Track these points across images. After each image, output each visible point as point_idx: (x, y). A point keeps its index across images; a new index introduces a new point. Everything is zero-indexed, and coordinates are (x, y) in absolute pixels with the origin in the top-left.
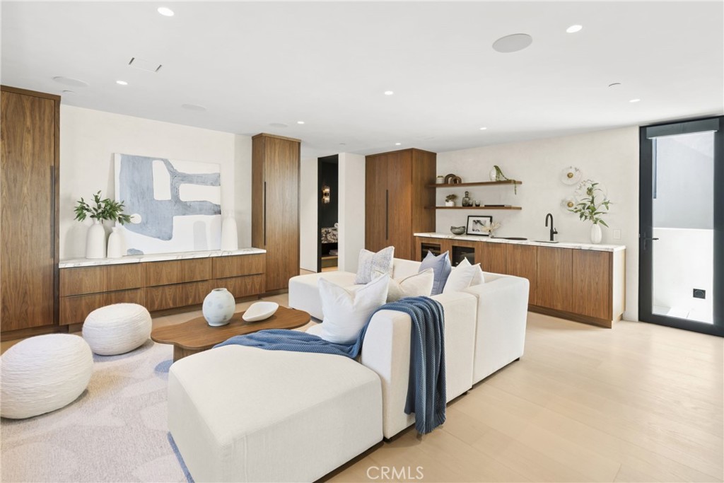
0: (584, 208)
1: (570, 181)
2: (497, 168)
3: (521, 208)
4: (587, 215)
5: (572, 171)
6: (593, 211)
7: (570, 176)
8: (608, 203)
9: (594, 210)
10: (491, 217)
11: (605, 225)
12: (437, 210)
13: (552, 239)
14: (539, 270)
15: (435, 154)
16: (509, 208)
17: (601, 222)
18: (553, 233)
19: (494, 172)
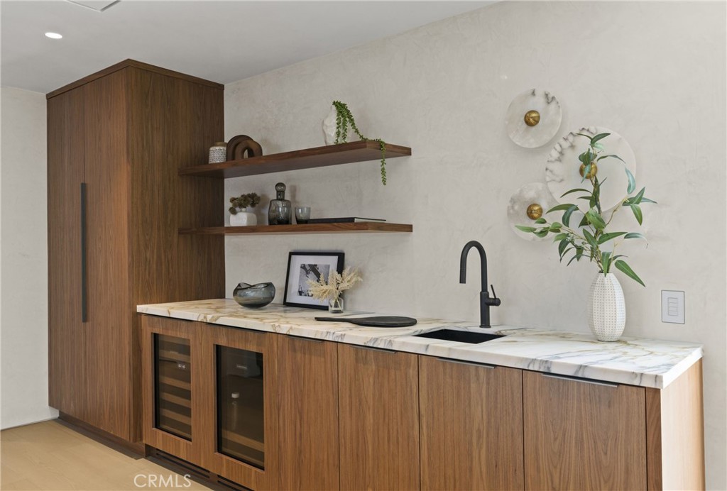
0: (566, 220)
1: (532, 139)
2: (341, 108)
3: (409, 228)
4: (578, 242)
5: (538, 104)
6: (597, 230)
7: (531, 120)
8: (640, 199)
9: (600, 224)
10: (341, 256)
11: (635, 277)
12: (229, 240)
13: (485, 322)
14: (424, 438)
15: (220, 88)
16: (381, 226)
17: (622, 266)
18: (487, 302)
19: (332, 120)
